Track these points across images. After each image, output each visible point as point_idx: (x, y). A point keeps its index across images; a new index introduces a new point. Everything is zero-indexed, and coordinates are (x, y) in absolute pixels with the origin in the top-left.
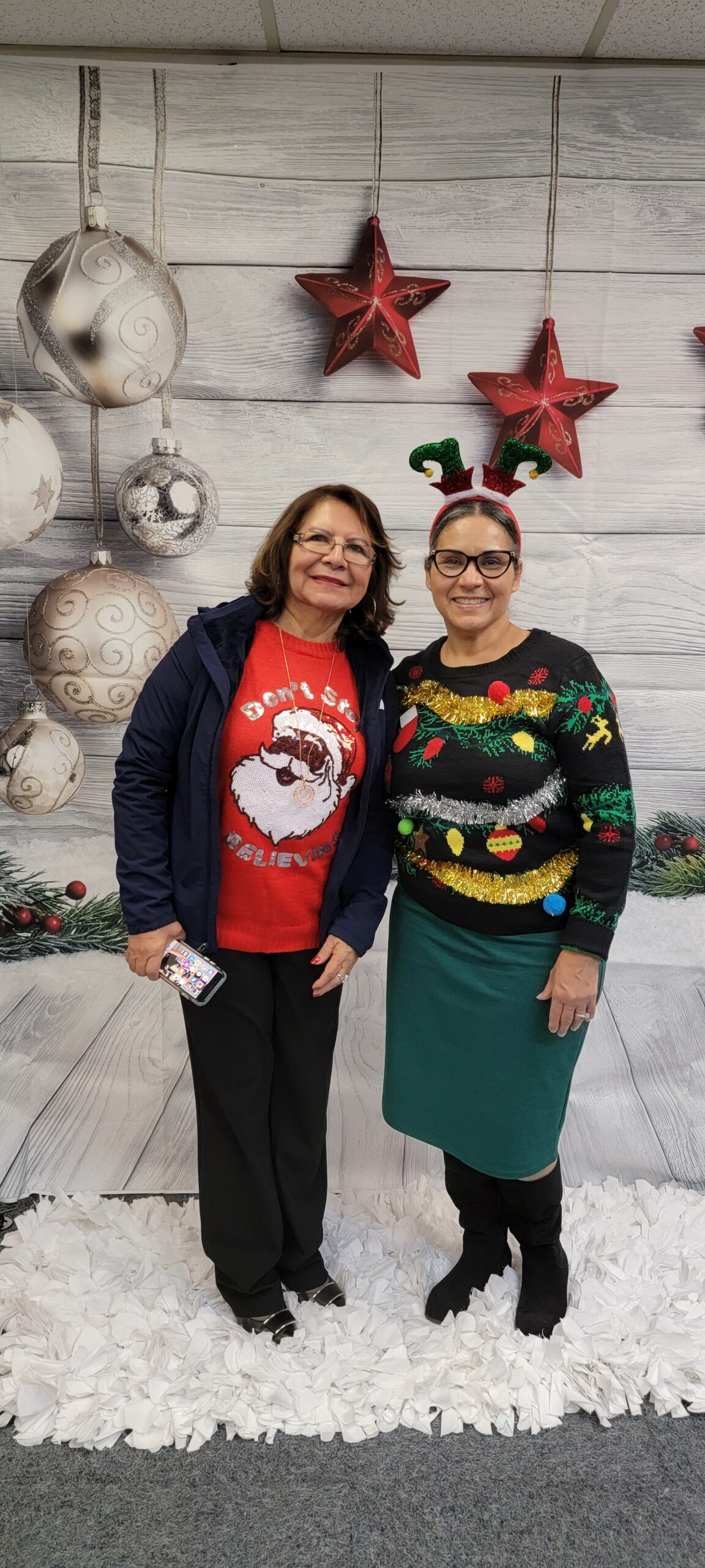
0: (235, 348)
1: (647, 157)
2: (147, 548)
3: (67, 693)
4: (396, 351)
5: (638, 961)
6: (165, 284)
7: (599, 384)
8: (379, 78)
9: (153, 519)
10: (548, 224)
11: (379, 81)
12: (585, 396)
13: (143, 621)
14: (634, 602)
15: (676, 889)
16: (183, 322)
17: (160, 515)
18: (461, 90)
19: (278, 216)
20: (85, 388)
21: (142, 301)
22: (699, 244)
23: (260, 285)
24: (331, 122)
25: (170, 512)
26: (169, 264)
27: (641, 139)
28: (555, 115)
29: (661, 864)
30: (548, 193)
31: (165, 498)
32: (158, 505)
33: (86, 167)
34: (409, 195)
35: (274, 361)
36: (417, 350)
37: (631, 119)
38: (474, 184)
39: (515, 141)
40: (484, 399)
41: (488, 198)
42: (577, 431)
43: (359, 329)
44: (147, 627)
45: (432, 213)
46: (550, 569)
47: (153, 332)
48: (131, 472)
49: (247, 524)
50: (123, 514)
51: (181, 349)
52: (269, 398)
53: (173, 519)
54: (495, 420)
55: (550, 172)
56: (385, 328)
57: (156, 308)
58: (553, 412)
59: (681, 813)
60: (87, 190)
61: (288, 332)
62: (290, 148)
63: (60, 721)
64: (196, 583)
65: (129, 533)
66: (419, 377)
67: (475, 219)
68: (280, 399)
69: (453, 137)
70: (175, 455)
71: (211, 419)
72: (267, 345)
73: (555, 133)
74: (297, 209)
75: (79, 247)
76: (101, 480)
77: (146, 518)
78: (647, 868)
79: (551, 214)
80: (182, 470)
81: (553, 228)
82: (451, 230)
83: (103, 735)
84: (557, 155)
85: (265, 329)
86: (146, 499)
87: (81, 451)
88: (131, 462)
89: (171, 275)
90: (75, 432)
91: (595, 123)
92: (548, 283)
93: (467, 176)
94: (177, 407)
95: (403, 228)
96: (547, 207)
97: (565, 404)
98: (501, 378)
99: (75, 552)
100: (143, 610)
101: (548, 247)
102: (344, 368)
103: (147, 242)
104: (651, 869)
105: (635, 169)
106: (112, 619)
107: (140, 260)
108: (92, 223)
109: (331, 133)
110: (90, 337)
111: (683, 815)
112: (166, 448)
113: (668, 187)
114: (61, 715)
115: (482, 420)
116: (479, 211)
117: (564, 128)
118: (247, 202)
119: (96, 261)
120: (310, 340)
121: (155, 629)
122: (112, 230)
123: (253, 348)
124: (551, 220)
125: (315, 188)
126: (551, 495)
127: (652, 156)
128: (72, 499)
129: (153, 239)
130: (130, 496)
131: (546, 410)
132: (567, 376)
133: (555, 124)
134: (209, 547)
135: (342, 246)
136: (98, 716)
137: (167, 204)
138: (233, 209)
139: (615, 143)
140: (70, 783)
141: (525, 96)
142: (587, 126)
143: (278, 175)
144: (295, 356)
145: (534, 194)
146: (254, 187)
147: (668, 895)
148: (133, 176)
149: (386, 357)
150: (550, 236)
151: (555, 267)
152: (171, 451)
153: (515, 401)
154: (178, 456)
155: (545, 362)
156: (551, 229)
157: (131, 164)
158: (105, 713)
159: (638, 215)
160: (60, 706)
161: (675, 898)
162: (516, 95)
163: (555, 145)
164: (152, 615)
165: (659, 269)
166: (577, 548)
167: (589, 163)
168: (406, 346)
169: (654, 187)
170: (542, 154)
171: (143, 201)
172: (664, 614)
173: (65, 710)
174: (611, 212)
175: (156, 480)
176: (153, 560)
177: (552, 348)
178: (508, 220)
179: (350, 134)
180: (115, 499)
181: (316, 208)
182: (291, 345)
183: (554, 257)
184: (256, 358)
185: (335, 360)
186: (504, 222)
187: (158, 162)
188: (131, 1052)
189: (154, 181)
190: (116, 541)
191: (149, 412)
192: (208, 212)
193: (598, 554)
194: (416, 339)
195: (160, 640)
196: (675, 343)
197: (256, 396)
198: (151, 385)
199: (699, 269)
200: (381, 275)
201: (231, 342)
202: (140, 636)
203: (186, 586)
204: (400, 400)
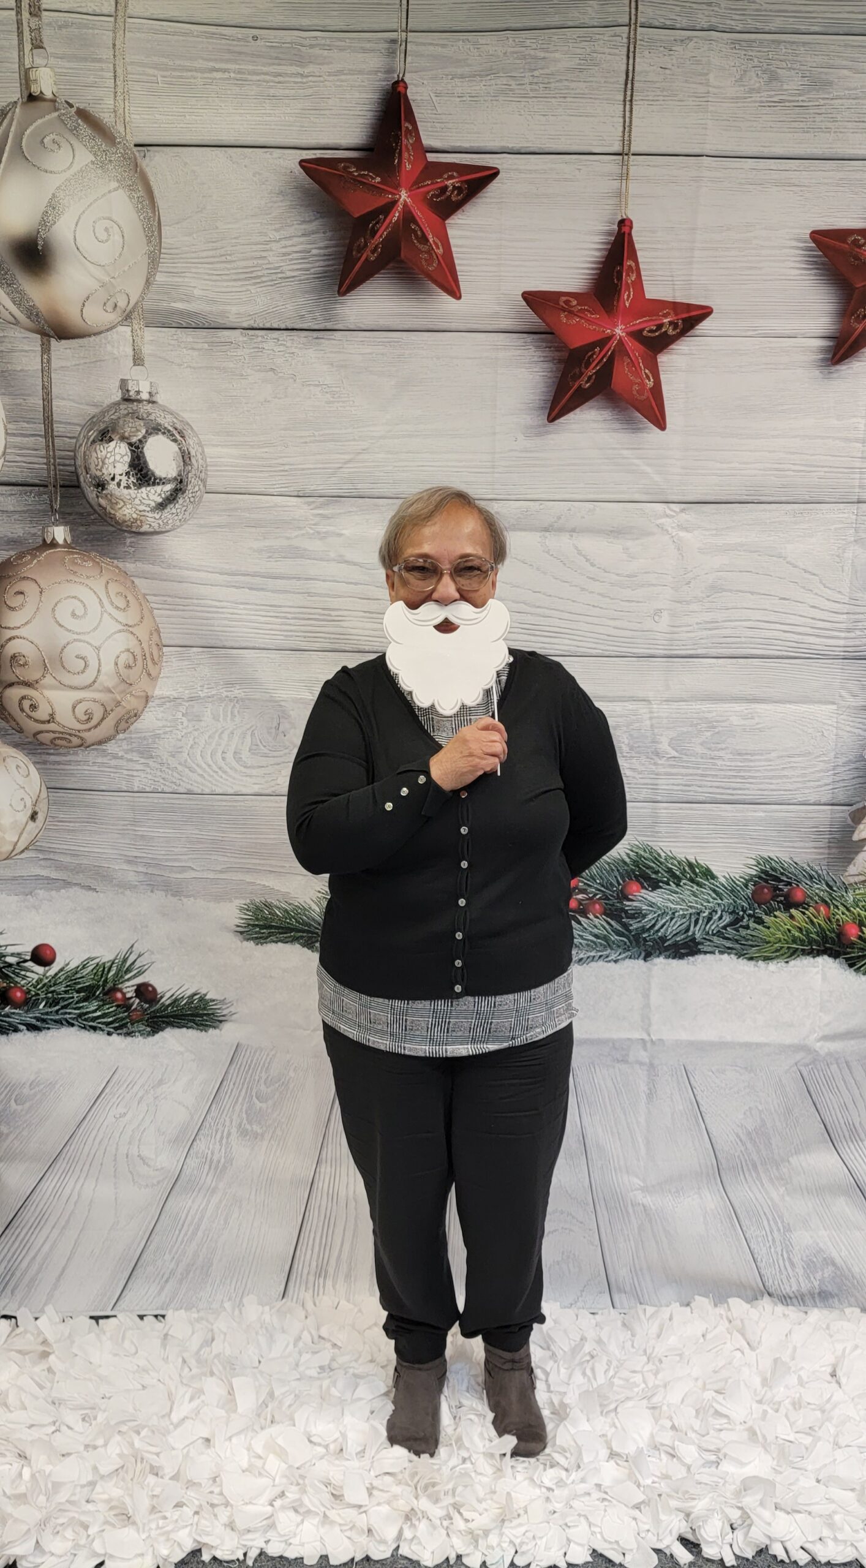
0: (223, 258)
1: (753, 2)
2: (117, 522)
3: (22, 710)
4: (429, 261)
5: (729, 1039)
6: (132, 173)
7: (689, 307)
9: (124, 484)
10: (625, 91)
12: (670, 323)
13: (112, 617)
14: (731, 591)
15: (776, 951)
16: (156, 223)
17: (132, 479)
19: (276, 79)
20: (32, 313)
21: (103, 196)
22: (818, 118)
23: (254, 175)
25: (146, 475)
26: (136, 145)
29: (760, 921)
30: (625, 49)
31: (138, 458)
32: (130, 466)
33: (25, 15)
34: (445, 52)
35: (273, 277)
36: (457, 262)
38: (528, 36)
40: (543, 326)
41: (547, 55)
42: (660, 368)
43: (383, 233)
44: (117, 624)
45: (474, 76)
46: (626, 549)
47: (117, 238)
48: (94, 424)
49: (243, 491)
50: (85, 478)
51: (154, 261)
52: (268, 325)
53: (149, 485)
54: (557, 354)
55: (627, 21)
56: (414, 231)
57: (121, 205)
58: (630, 344)
59: (784, 858)
60: (28, 46)
61: (290, 238)
63: (16, 745)
64: (181, 568)
65: (93, 502)
66: (458, 297)
67: (531, 84)
68: (283, 326)
70: (149, 402)
71: (196, 353)
72: (264, 254)
74: (300, 70)
75: (19, 123)
76: (55, 434)
77: (115, 482)
78: (742, 927)
79: (629, 78)
80: (159, 420)
81: (632, 95)
82: (501, 98)
83: (69, 763)
85: (260, 235)
86: (114, 458)
87: (29, 395)
88: (93, 411)
89: (139, 160)
90: (21, 370)
92: (625, 171)
93: (520, 25)
94: (150, 337)
95: (437, 96)
96: (624, 67)
97: (645, 333)
98: (564, 298)
99: (23, 528)
100: (112, 603)
101: (625, 122)
102: (364, 286)
103: (107, 115)
104: (747, 927)
105: (738, 17)
106: (74, 615)
107: (99, 141)
108: (35, 90)
110: (37, 245)
111: (787, 859)
112: (138, 392)
113: (779, 42)
114: (17, 737)
115: (537, 354)
116: (536, 73)
118: (235, 61)
119: (42, 142)
120: (319, 249)
121: (128, 628)
122: (61, 99)
123: (247, 259)
124: (629, 86)
125: (323, 42)
126: (625, 452)
128: (18, 459)
129: (115, 111)
130: (94, 455)
131: (621, 342)
132: (648, 296)
134: (196, 521)
135: (360, 121)
136: (58, 738)
137: (132, 63)
138: (217, 70)
140: (31, 824)
143: (275, 24)
144: (300, 270)
145: (607, 51)
146: (244, 40)
147: (767, 959)
148: (83, 26)
149: (416, 270)
150: (628, 107)
152: (145, 396)
153: (581, 330)
154: (153, 402)
155: (620, 278)
156: (628, 98)
157: (84, 10)
158: (70, 735)
159: (741, 79)
160: (16, 727)
161: (775, 962)
164: (124, 610)
165: (766, 152)
166: (659, 521)
167: (678, 8)
168: (442, 256)
169: (761, 42)
171: (100, 60)
172: (769, 607)
173: (21, 731)
174: (707, 74)
175: (126, 434)
176: (125, 538)
177: (628, 258)
178: (573, 85)
180: (74, 458)
181: (325, 68)
182: (295, 255)
183: (633, 134)
184: (252, 272)
185: (352, 275)
186: (568, 88)
187: (119, 7)
188: (117, 1149)
189: (115, 33)
190: (77, 513)
191: (116, 345)
192: (185, 74)
193: (686, 530)
194: (457, 246)
195: (136, 642)
196: (787, 251)
197: (252, 323)
198: (118, 308)
199: (817, 151)
200: (409, 160)
201: (218, 251)
202: (109, 637)
203: (167, 571)
204: (436, 328)
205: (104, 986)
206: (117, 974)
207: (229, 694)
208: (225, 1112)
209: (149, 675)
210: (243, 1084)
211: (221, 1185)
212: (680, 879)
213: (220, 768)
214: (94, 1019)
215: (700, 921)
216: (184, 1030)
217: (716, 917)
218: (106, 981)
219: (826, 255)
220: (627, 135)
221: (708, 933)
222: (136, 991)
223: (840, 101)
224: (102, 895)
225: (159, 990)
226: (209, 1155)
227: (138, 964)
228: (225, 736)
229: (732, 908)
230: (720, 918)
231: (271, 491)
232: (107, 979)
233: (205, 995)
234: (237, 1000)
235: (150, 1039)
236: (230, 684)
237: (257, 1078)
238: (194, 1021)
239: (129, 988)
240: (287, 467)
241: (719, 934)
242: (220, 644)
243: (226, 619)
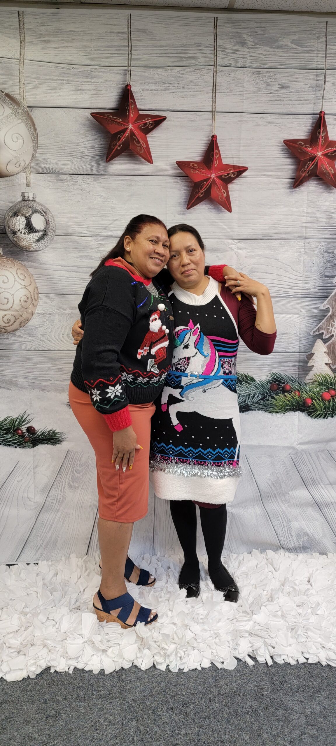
0: (62, 148)
1: (260, 57)
2: (21, 247)
4: (141, 150)
5: (262, 444)
6: (27, 117)
7: (239, 167)
8: (129, 16)
9: (23, 232)
10: (213, 89)
11: (129, 18)
12: (232, 173)
13: (19, 283)
14: (258, 272)
15: (280, 409)
16: (36, 136)
17: (27, 231)
18: (169, 23)
19: (82, 83)
21: (16, 125)
22: (285, 99)
23: (73, 118)
24: (107, 38)
25: (32, 229)
26: (28, 107)
27: (257, 48)
28: (215, 36)
29: (273, 398)
30: (213, 74)
31: (29, 222)
32: (26, 225)
34: (145, 74)
35: (81, 155)
36: (151, 150)
37: (252, 39)
38: (176, 69)
39: (196, 48)
40: (184, 174)
41: (184, 76)
42: (229, 190)
43: (123, 139)
44: (21, 285)
45: (156, 83)
46: (218, 256)
47: (21, 141)
48: (12, 210)
49: (70, 234)
50: (8, 230)
51: (35, 149)
52: (79, 173)
53: (33, 233)
54: (190, 184)
55: (213, 64)
56: (135, 139)
57: (22, 128)
58: (217, 180)
59: (282, 373)
61: (87, 141)
62: (86, 50)
64: (45, 264)
65: (11, 240)
66: (152, 164)
67: (178, 86)
68: (85, 173)
69: (166, 46)
71: (51, 183)
72: (77, 147)
73: (215, 45)
74: (90, 80)
77: (20, 232)
78: (266, 400)
79: (214, 85)
80: (37, 208)
81: (215, 91)
82: (166, 91)
83: (1, 339)
84: (216, 55)
85: (76, 139)
86: (20, 223)
88: (11, 205)
89: (29, 112)
91: (235, 40)
92: (213, 118)
93: (173, 65)
94: (34, 178)
95: (143, 90)
96: (212, 81)
97: (223, 177)
98: (192, 164)
100: (19, 278)
101: (213, 100)
102: (116, 158)
103: (16, 95)
104: (268, 400)
105: (254, 63)
106: (3, 282)
107: (14, 105)
109: (107, 43)
111: (283, 374)
112: (28, 197)
113: (270, 72)
115: (183, 184)
116: (179, 82)
117: (220, 42)
118: (66, 77)
120: (99, 145)
121: (25, 287)
123: (71, 149)
124: (214, 87)
125: (99, 70)
126: (216, 221)
127: (262, 57)
129: (20, 94)
130: (11, 222)
131: (214, 179)
132: (224, 163)
133: (215, 40)
134: (52, 246)
135: (113, 99)
137: (27, 77)
138: (59, 80)
139: (244, 50)
141: (201, 26)
142: (231, 42)
143: (81, 63)
144: (91, 153)
145: (206, 75)
146: (69, 69)
147: (276, 412)
148: (9, 63)
149: (136, 153)
150: (214, 95)
151: (216, 110)
152: (31, 199)
153: (199, 175)
154: (34, 201)
155: (213, 156)
156: (214, 92)
157: (8, 57)
158: (1, 328)
159: (256, 85)
161: (279, 414)
162: (196, 26)
163: (215, 51)
164: (24, 280)
165: (266, 111)
166: (230, 246)
167: (232, 59)
168: (145, 148)
169: (263, 72)
170: (210, 55)
171: (14, 75)
172: (272, 278)
174: (243, 83)
175: (24, 213)
176: (24, 253)
177: (216, 149)
178: (194, 87)
179: (116, 44)
180: (4, 223)
181: (100, 80)
182: (89, 147)
183: (216, 105)
184: (73, 153)
185: (111, 155)
186: (191, 88)
187: (21, 56)
188: (18, 495)
189: (20, 65)
190: (5, 244)
191: (20, 179)
192: (47, 81)
193: (240, 249)
194: (150, 144)
195: (28, 292)
196: (274, 147)
197: (73, 172)
198: (21, 166)
199: (285, 112)
200: (132, 113)
201: (60, 146)
202: (18, 290)
203: (40, 265)
204: (144, 174)
205: (14, 428)
206: (19, 423)
207: (65, 312)
208: (63, 478)
209: (33, 305)
210: (70, 466)
211: (61, 508)
212: (242, 382)
213: (61, 341)
214: (9, 441)
215: (250, 398)
216: (46, 445)
217: (256, 396)
218: (14, 426)
219: (289, 149)
220: (214, 105)
221: (253, 403)
222: (27, 430)
223: (293, 93)
224: (13, 391)
225: (36, 429)
226: (56, 496)
227: (28, 419)
228: (63, 328)
229: (262, 393)
230: (258, 396)
231: (81, 235)
232: (15, 425)
233: (55, 431)
234: (68, 433)
235: (32, 449)
236: (66, 308)
237: (76, 464)
238: (50, 441)
239: (24, 429)
240: (87, 226)
241: (257, 403)
242: (61, 293)
243: (63, 283)
